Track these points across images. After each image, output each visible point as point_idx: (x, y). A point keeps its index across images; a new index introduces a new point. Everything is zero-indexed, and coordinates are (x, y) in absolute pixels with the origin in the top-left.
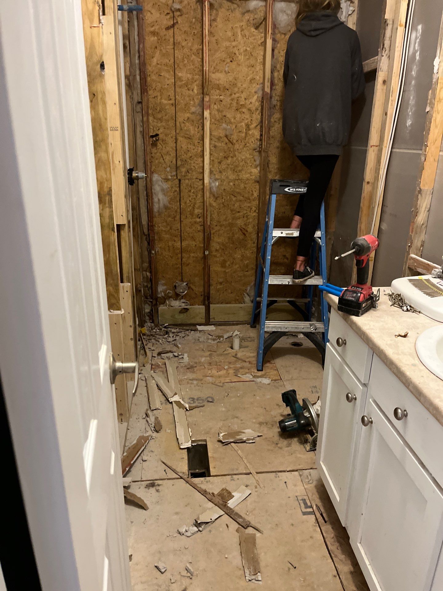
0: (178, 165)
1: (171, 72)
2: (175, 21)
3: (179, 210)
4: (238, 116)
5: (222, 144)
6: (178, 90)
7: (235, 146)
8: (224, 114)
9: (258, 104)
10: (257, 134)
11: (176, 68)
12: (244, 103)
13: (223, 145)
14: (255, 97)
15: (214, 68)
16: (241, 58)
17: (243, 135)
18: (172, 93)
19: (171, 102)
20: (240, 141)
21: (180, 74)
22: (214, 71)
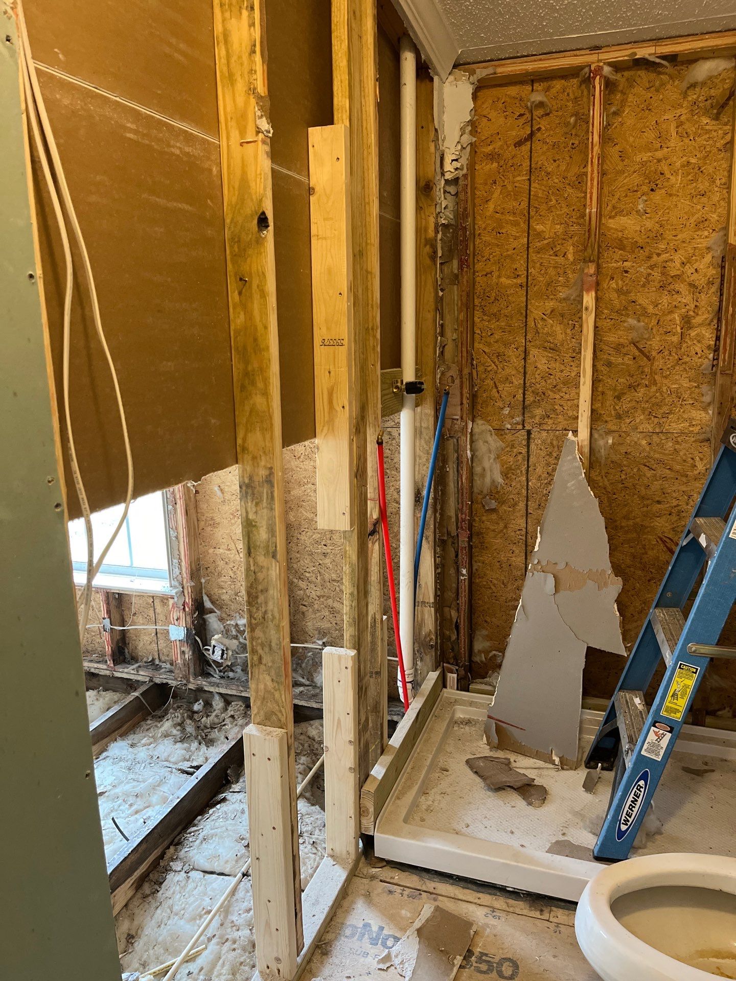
0: (527, 403)
1: (522, 225)
2: (535, 128)
3: (524, 492)
4: (665, 300)
5: (626, 358)
6: (533, 256)
7: (656, 363)
8: (632, 296)
9: (713, 272)
10: (708, 335)
11: (533, 217)
12: (678, 273)
13: (628, 360)
14: (708, 258)
15: (614, 207)
16: (676, 181)
17: (675, 339)
18: (520, 264)
19: (519, 281)
20: (667, 353)
21: (539, 228)
22: (613, 214)
